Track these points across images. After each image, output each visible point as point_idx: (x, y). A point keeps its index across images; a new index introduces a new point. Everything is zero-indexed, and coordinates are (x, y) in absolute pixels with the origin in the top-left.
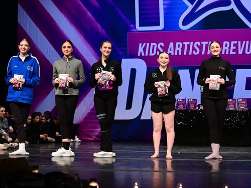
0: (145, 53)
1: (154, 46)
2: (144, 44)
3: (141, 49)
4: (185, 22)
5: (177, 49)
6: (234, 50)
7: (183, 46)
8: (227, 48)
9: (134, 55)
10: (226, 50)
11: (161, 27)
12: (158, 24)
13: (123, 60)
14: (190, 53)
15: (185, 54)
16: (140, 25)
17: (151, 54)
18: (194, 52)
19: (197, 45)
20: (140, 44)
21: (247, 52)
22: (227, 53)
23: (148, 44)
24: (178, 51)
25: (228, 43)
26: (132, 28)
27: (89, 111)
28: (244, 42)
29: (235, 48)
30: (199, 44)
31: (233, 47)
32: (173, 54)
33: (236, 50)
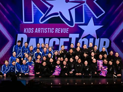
0: (26, 32)
1: (30, 29)
2: (26, 28)
3: (25, 30)
4: (42, 21)
5: (39, 30)
6: (59, 32)
7: (41, 29)
8: (57, 31)
9: (22, 32)
10: (56, 31)
11: (33, 22)
12: (32, 21)
13: (18, 34)
14: (44, 32)
15: (42, 32)
16: (25, 21)
17: (29, 32)
18: (45, 32)
19: (46, 29)
20: (25, 29)
21: (64, 32)
22: (57, 32)
23: (28, 29)
24: (39, 31)
25: (57, 29)
26: (22, 22)
27: (5, 54)
28: (63, 29)
29: (60, 30)
30: (47, 29)
31: (59, 30)
32: (37, 32)
33: (60, 31)
